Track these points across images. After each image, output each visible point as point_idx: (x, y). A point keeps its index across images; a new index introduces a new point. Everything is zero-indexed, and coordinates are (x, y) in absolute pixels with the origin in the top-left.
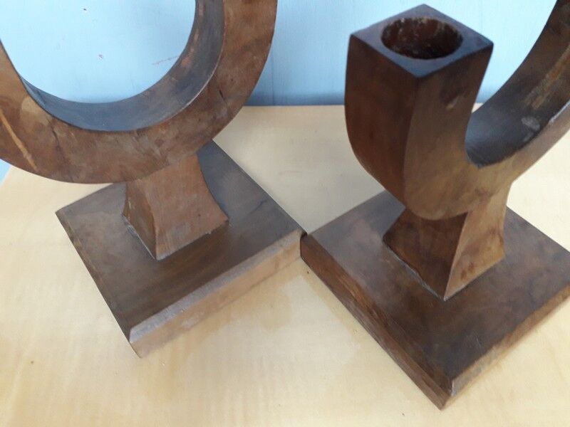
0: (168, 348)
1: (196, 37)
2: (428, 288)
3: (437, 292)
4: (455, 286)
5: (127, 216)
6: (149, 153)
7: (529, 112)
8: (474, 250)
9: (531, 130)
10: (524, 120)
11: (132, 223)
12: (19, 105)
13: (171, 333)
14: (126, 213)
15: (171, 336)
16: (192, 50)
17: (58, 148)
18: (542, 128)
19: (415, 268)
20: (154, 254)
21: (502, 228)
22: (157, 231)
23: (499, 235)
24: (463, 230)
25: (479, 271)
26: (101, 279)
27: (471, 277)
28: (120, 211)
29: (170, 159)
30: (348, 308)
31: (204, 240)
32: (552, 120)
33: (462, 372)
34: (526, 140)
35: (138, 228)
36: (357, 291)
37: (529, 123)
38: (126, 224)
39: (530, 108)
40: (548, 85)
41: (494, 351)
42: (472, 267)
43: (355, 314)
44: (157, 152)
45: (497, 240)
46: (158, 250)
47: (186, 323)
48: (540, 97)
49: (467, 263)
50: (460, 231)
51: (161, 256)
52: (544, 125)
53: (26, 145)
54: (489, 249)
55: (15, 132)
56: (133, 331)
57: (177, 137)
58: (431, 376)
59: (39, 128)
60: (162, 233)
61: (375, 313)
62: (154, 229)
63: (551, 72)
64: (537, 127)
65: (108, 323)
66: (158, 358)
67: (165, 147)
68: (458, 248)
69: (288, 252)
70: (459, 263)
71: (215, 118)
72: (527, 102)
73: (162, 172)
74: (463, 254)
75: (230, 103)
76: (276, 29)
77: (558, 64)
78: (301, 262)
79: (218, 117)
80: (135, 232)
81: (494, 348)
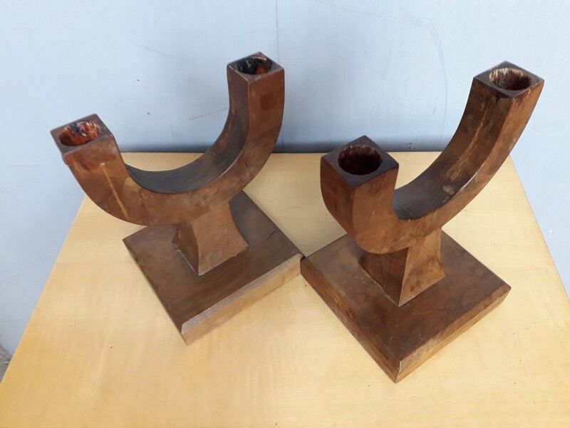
0: (206, 338)
1: (230, 126)
2: (388, 297)
3: (394, 300)
4: (406, 297)
5: (176, 243)
6: (198, 205)
7: (448, 182)
8: (418, 271)
9: (448, 194)
10: (444, 187)
11: (180, 248)
12: (123, 182)
13: (209, 327)
14: (176, 240)
15: (208, 330)
16: (227, 134)
17: (143, 205)
18: (455, 193)
19: (379, 283)
20: (197, 271)
21: (439, 256)
22: (200, 255)
23: (438, 261)
24: (408, 259)
25: (425, 286)
26: (160, 289)
27: (419, 291)
28: (171, 240)
29: (211, 207)
30: (333, 311)
31: (230, 262)
32: (462, 188)
33: (407, 356)
34: (444, 202)
35: (185, 252)
36: (339, 299)
37: (448, 189)
38: (176, 249)
39: (449, 179)
40: (460, 164)
41: (431, 342)
42: (418, 283)
43: (338, 315)
44: (203, 203)
45: (437, 264)
46: (200, 268)
47: (218, 321)
48: (455, 173)
49: (414, 280)
50: (405, 260)
51: (201, 273)
52: (456, 191)
53: (124, 205)
54: (432, 271)
55: (119, 198)
56: (184, 326)
57: (216, 194)
58: (387, 358)
59: (133, 194)
60: (203, 257)
61: (350, 314)
62: (197, 254)
63: (463, 156)
64: (452, 193)
65: (163, 321)
66: (199, 346)
67: (208, 199)
68: (406, 270)
69: (291, 270)
70: (408, 280)
71: (241, 180)
72: (448, 175)
73: (206, 216)
74: (411, 274)
75: (252, 169)
76: (283, 122)
77: (467, 151)
78: (301, 277)
79: (244, 178)
80: (183, 255)
81: (431, 340)
